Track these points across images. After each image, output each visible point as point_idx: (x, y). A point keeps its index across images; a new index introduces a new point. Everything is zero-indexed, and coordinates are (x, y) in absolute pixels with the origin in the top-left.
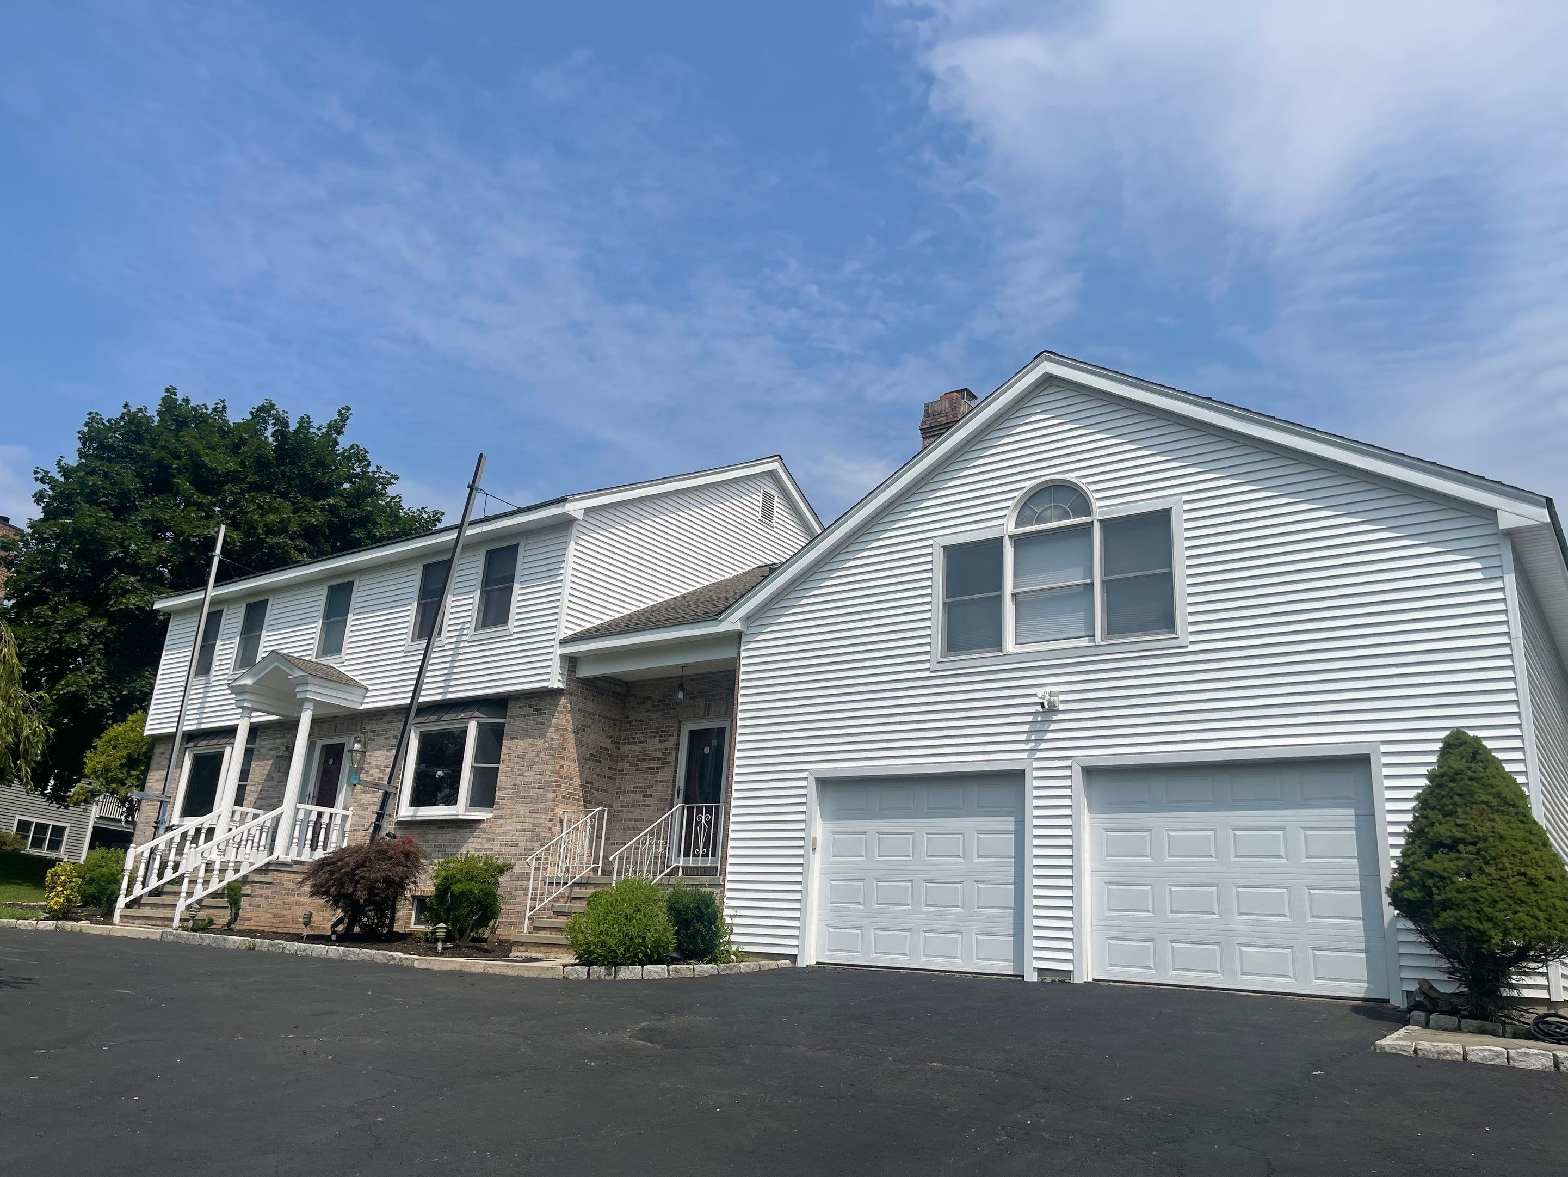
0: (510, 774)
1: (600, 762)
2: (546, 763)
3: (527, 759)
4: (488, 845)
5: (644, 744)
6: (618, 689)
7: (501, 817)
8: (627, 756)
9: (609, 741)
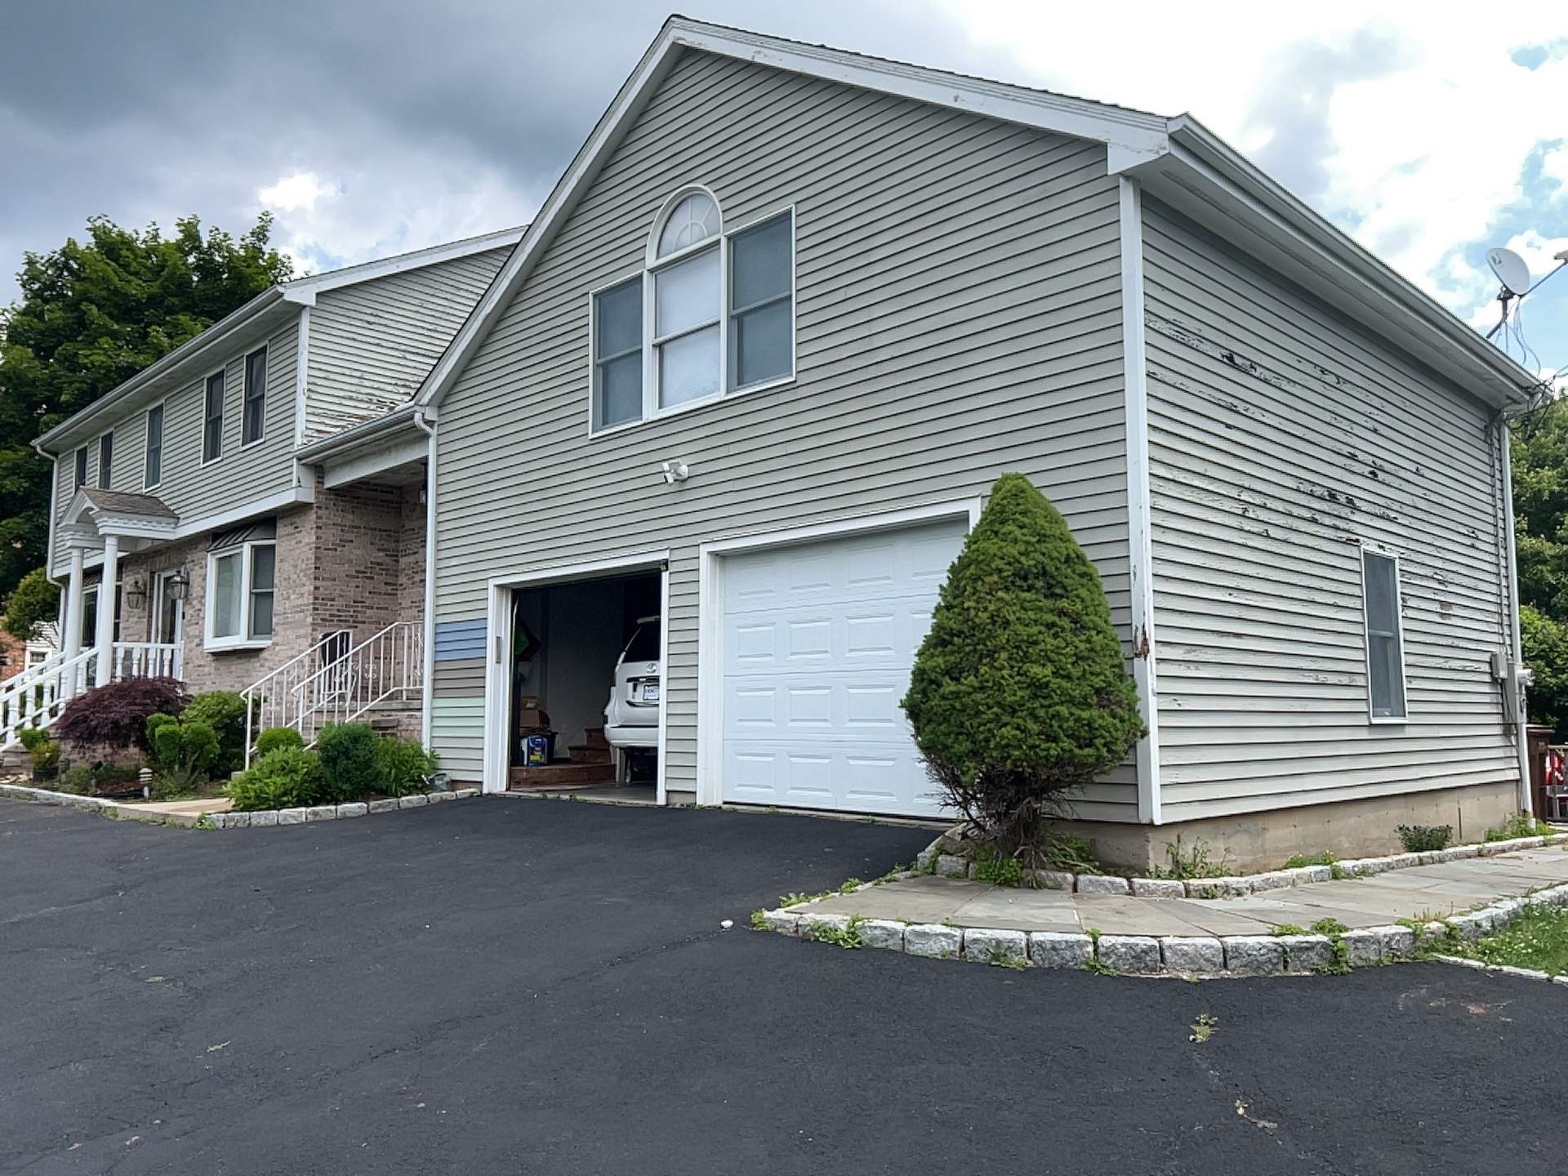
0: (280, 598)
1: (372, 578)
2: (304, 585)
3: (291, 581)
5: (417, 555)
6: (389, 497)
7: (277, 644)
8: (404, 569)
9: (381, 554)
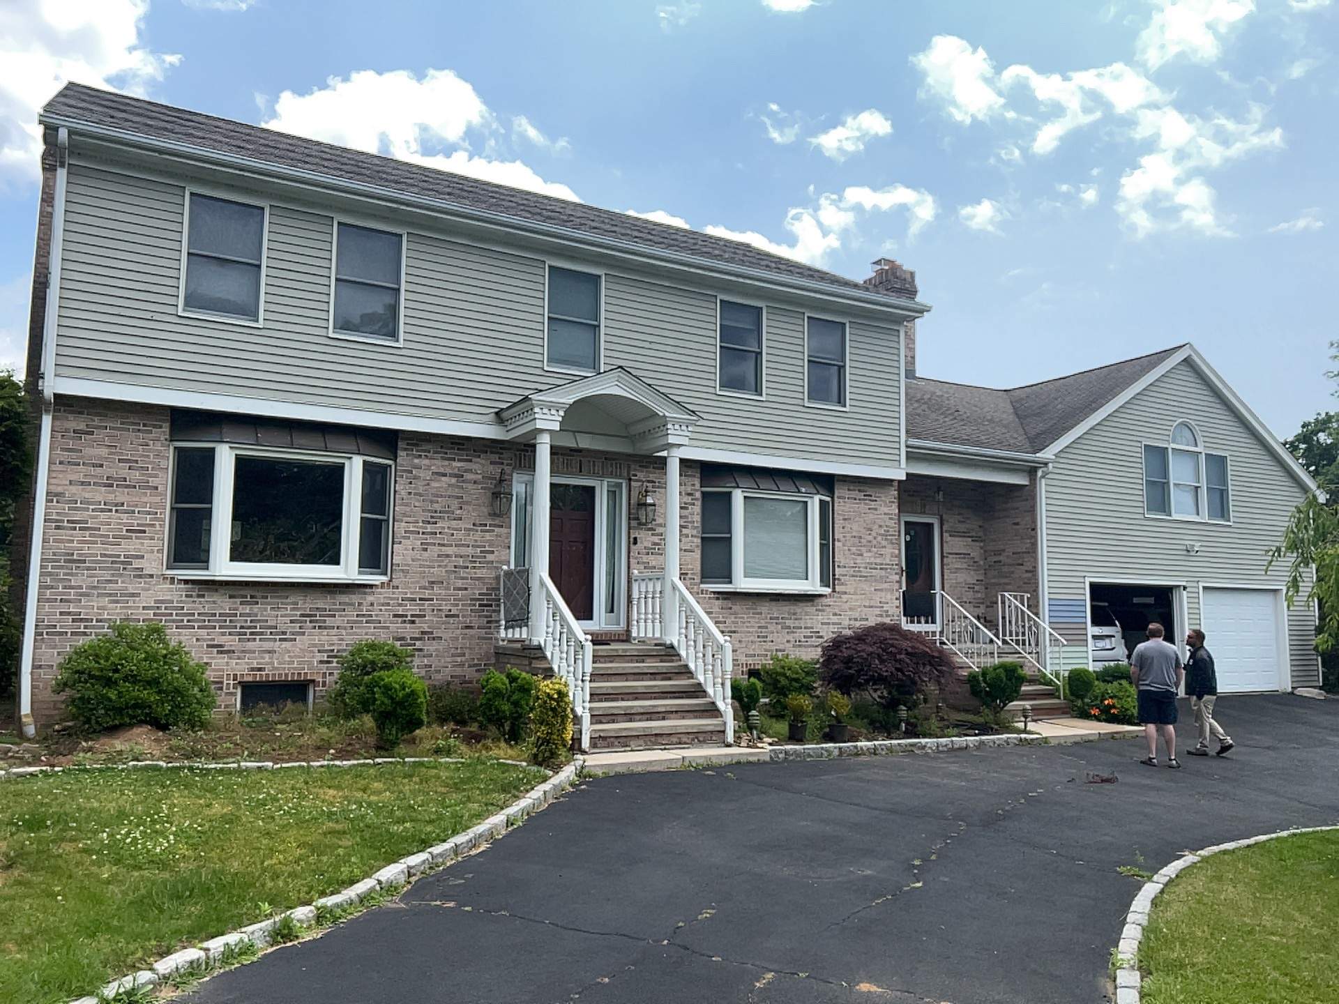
0: (847, 552)
3: (863, 541)
4: (835, 620)
